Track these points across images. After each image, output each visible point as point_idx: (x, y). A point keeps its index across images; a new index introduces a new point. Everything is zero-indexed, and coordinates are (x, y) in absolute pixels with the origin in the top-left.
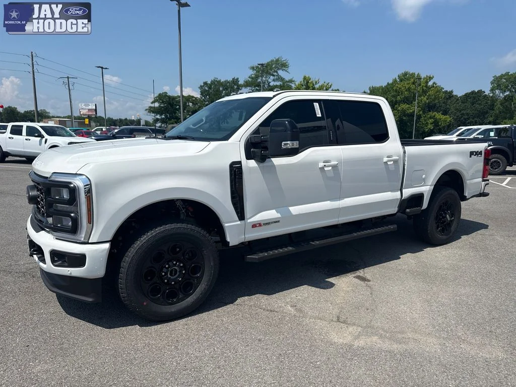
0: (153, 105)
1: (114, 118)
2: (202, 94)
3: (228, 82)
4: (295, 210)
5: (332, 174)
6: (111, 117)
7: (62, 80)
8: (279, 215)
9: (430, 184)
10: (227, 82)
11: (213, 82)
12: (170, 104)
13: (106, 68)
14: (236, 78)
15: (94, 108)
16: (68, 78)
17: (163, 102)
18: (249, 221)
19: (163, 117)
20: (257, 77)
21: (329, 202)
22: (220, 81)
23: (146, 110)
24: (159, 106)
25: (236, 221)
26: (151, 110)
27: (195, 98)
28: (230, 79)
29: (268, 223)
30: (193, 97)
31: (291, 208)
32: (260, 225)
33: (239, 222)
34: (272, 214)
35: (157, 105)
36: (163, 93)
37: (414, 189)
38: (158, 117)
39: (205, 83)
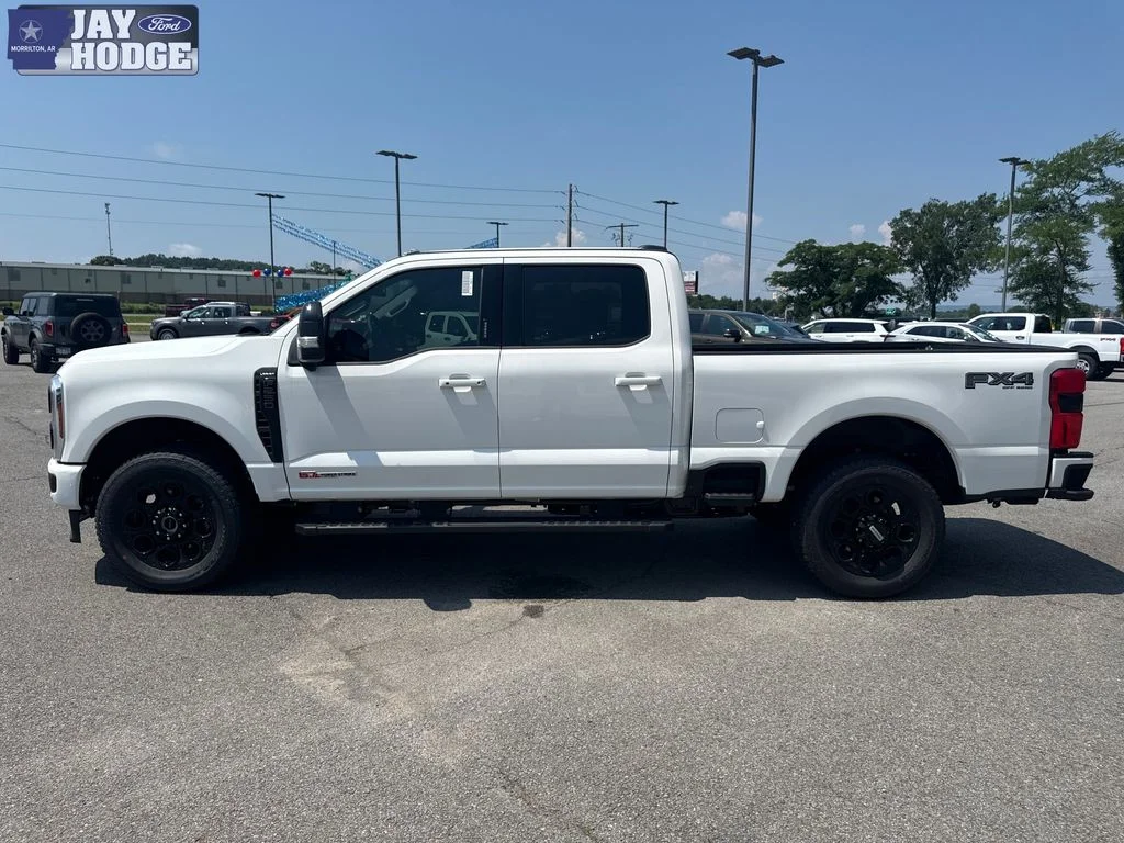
0: (779, 269)
1: (733, 299)
2: (896, 237)
3: (967, 206)
4: (388, 458)
5: (473, 401)
6: (728, 297)
7: (613, 230)
8: (354, 463)
9: (786, 444)
10: (963, 205)
11: (927, 209)
12: (820, 264)
13: (674, 203)
14: (987, 195)
15: (694, 279)
16: (622, 226)
17: (804, 262)
18: (292, 465)
19: (802, 292)
20: (1041, 187)
21: (471, 452)
22: (944, 205)
23: (766, 280)
24: (797, 271)
25: (266, 462)
26: (777, 279)
27: (878, 247)
28: (972, 198)
29: (331, 475)
30: (873, 245)
31: (380, 454)
32: (315, 475)
33: (272, 465)
34: (340, 460)
35: (790, 268)
36: (806, 242)
37: (726, 449)
38: (791, 293)
39: (906, 214)
